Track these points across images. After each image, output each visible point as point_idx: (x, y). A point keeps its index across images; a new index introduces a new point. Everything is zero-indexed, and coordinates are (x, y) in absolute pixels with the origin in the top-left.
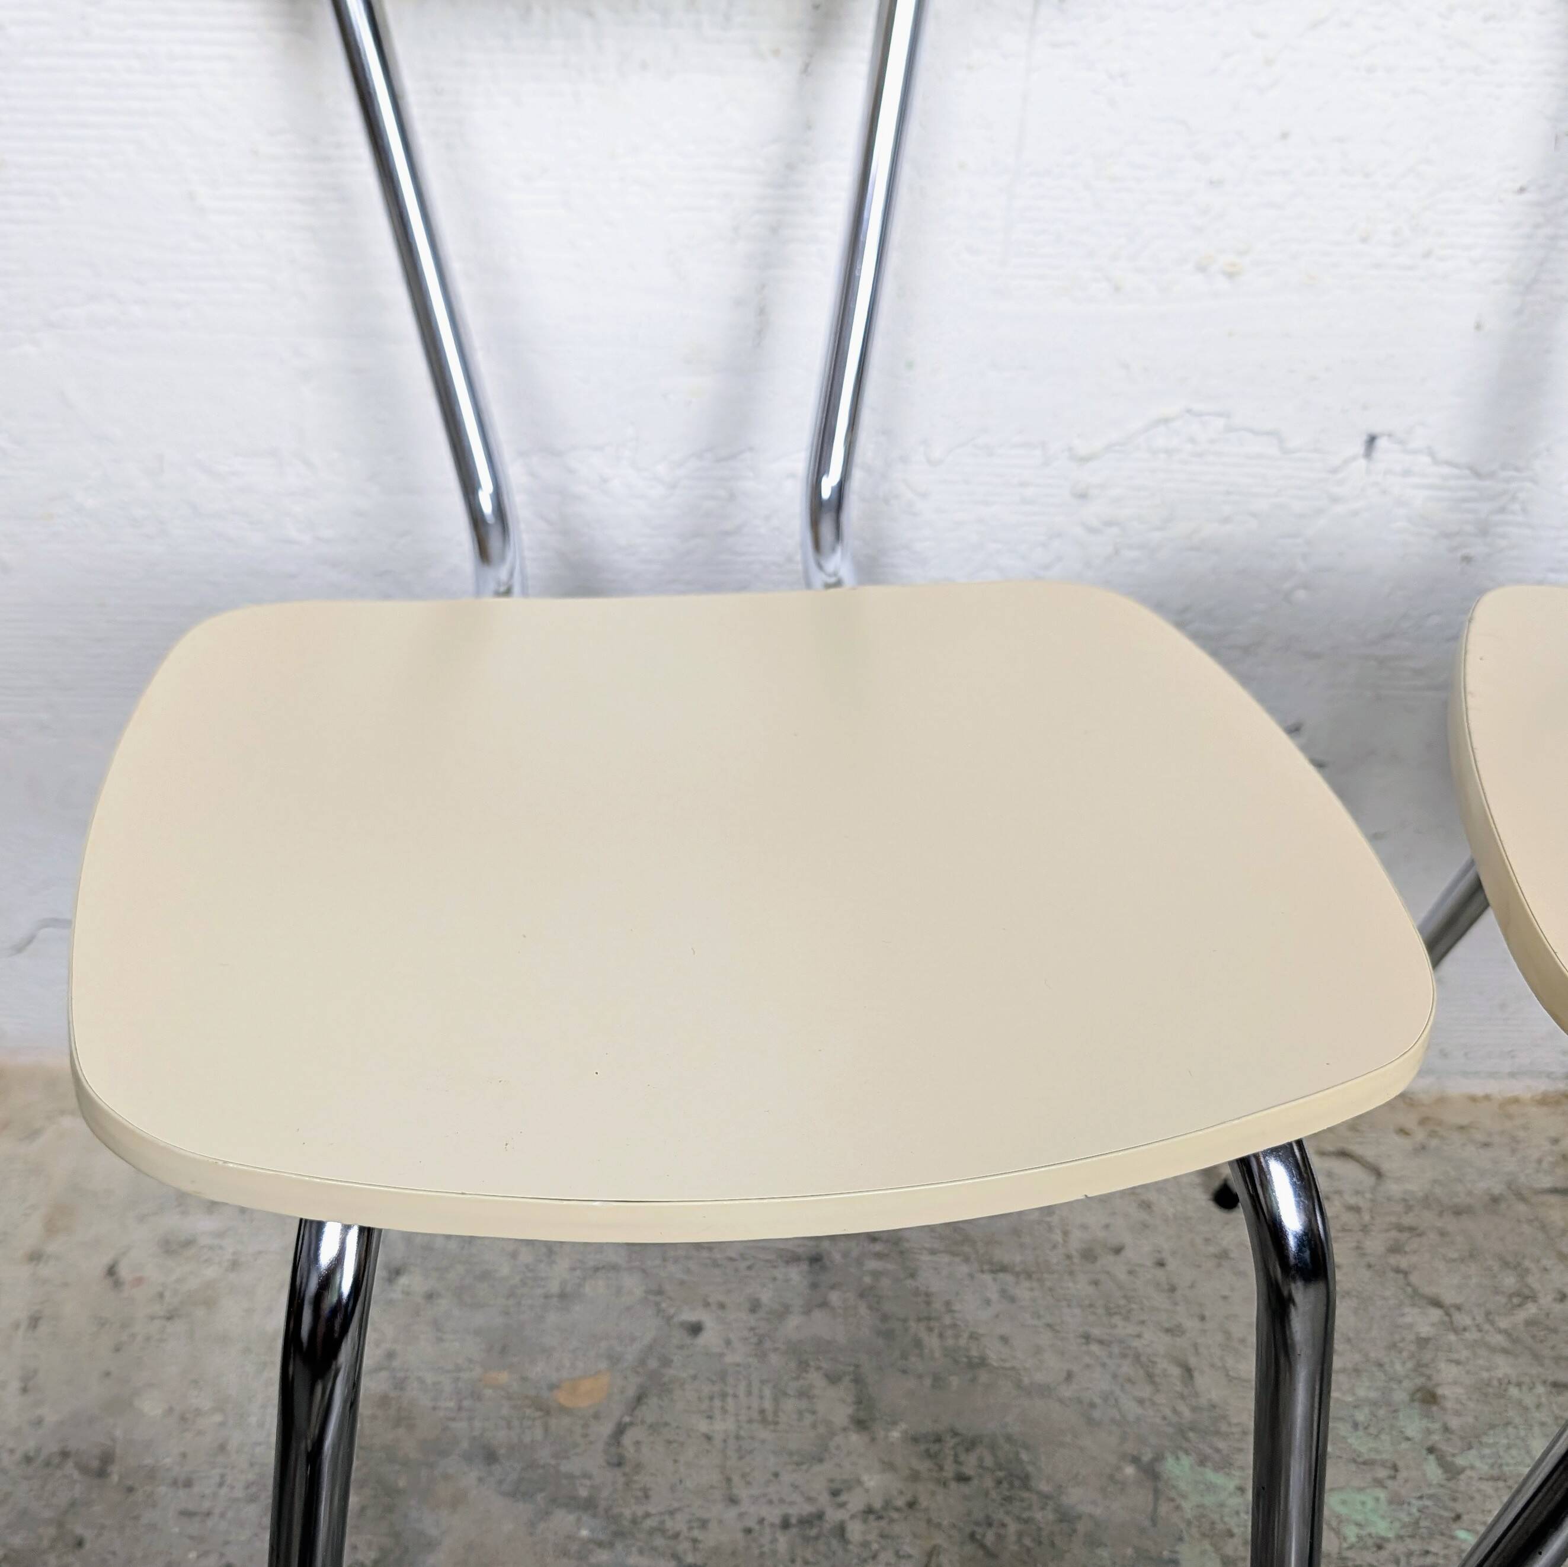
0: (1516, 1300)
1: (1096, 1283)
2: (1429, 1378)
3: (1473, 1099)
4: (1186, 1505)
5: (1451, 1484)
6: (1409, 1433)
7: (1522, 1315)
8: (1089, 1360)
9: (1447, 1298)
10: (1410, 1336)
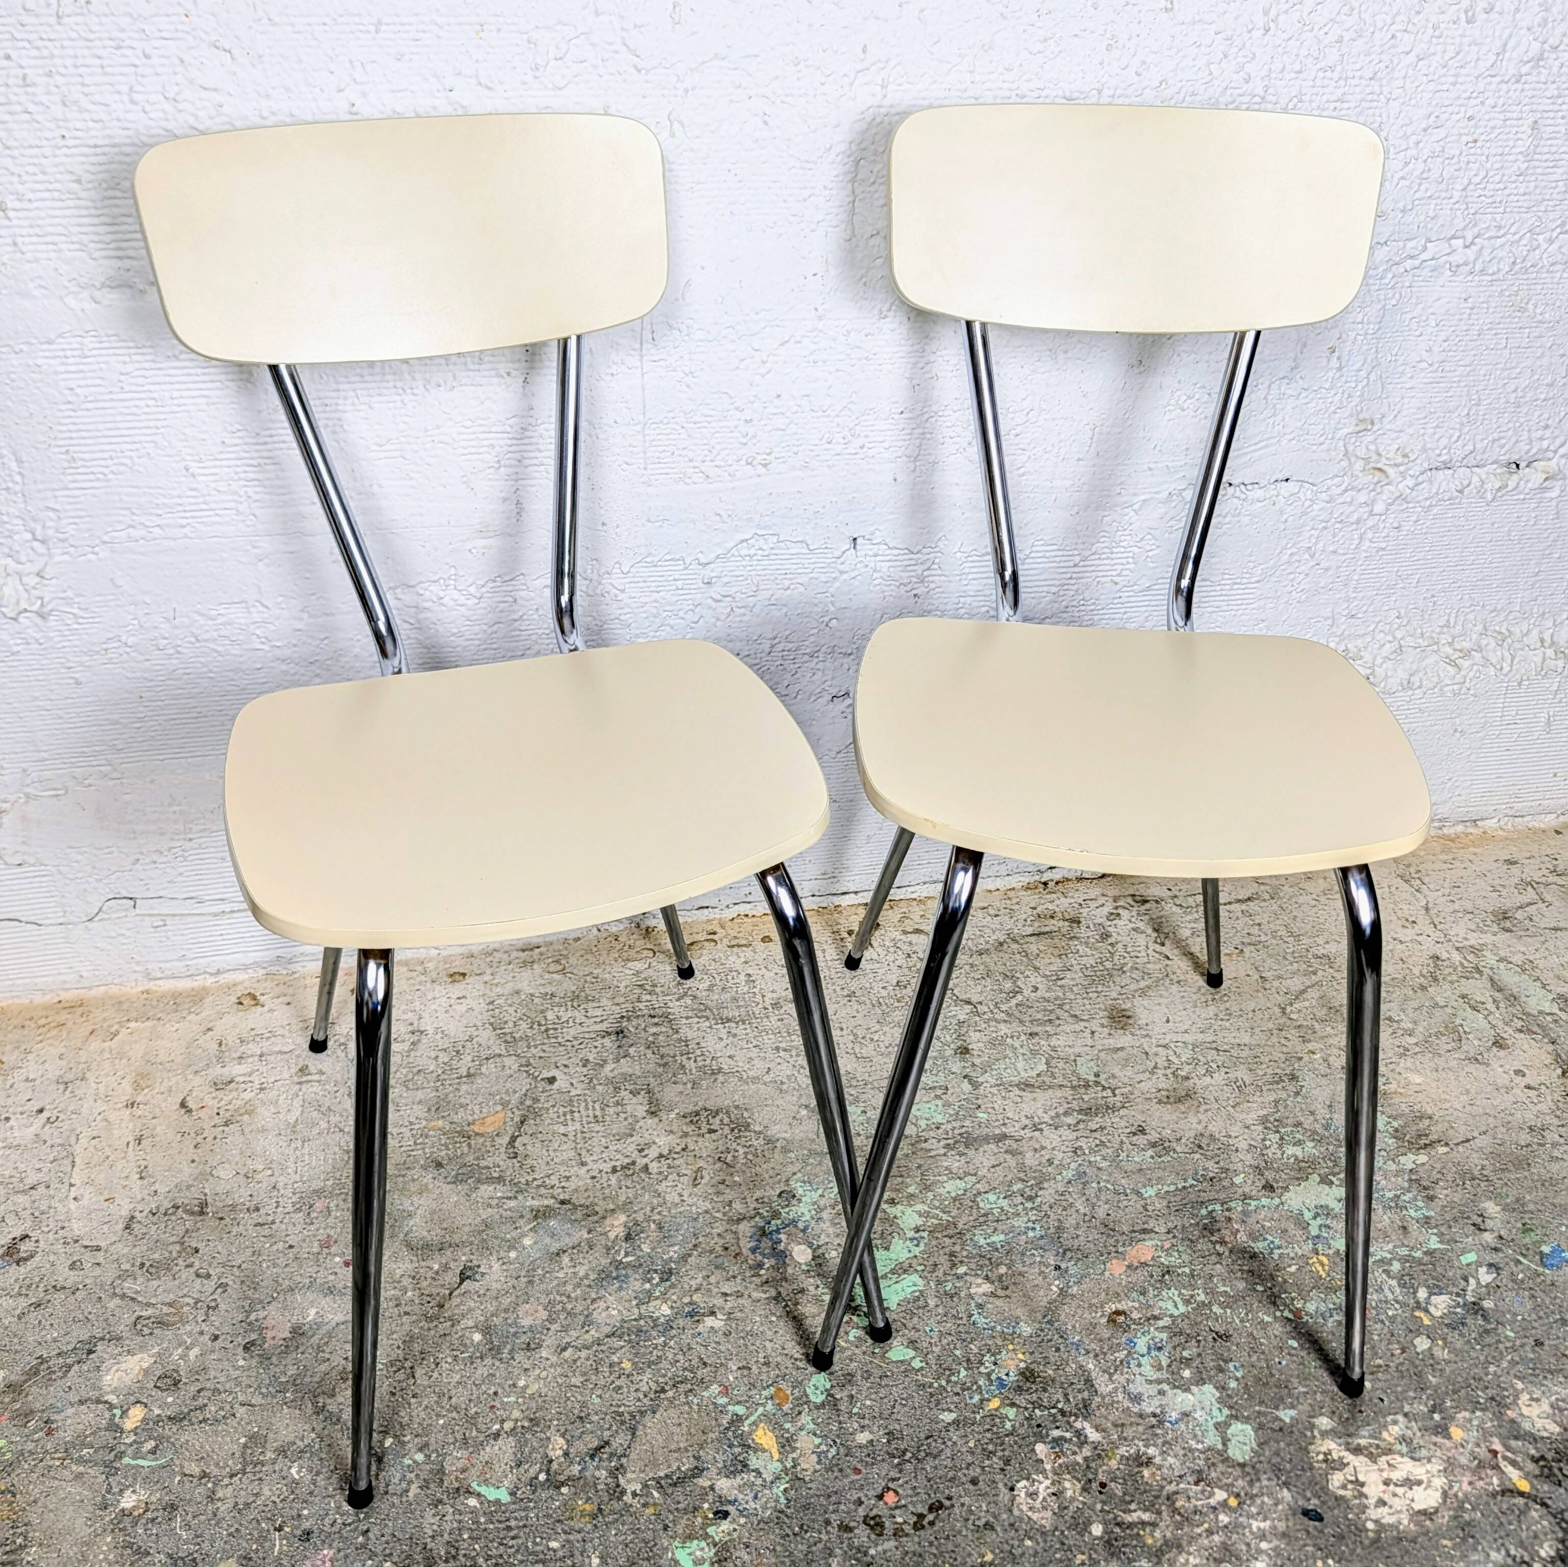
0: (1011, 995)
2: (965, 1041)
5: (975, 1092)
6: (954, 1070)
7: (1014, 1001)
8: (779, 1060)
9: (974, 999)
10: (955, 1022)
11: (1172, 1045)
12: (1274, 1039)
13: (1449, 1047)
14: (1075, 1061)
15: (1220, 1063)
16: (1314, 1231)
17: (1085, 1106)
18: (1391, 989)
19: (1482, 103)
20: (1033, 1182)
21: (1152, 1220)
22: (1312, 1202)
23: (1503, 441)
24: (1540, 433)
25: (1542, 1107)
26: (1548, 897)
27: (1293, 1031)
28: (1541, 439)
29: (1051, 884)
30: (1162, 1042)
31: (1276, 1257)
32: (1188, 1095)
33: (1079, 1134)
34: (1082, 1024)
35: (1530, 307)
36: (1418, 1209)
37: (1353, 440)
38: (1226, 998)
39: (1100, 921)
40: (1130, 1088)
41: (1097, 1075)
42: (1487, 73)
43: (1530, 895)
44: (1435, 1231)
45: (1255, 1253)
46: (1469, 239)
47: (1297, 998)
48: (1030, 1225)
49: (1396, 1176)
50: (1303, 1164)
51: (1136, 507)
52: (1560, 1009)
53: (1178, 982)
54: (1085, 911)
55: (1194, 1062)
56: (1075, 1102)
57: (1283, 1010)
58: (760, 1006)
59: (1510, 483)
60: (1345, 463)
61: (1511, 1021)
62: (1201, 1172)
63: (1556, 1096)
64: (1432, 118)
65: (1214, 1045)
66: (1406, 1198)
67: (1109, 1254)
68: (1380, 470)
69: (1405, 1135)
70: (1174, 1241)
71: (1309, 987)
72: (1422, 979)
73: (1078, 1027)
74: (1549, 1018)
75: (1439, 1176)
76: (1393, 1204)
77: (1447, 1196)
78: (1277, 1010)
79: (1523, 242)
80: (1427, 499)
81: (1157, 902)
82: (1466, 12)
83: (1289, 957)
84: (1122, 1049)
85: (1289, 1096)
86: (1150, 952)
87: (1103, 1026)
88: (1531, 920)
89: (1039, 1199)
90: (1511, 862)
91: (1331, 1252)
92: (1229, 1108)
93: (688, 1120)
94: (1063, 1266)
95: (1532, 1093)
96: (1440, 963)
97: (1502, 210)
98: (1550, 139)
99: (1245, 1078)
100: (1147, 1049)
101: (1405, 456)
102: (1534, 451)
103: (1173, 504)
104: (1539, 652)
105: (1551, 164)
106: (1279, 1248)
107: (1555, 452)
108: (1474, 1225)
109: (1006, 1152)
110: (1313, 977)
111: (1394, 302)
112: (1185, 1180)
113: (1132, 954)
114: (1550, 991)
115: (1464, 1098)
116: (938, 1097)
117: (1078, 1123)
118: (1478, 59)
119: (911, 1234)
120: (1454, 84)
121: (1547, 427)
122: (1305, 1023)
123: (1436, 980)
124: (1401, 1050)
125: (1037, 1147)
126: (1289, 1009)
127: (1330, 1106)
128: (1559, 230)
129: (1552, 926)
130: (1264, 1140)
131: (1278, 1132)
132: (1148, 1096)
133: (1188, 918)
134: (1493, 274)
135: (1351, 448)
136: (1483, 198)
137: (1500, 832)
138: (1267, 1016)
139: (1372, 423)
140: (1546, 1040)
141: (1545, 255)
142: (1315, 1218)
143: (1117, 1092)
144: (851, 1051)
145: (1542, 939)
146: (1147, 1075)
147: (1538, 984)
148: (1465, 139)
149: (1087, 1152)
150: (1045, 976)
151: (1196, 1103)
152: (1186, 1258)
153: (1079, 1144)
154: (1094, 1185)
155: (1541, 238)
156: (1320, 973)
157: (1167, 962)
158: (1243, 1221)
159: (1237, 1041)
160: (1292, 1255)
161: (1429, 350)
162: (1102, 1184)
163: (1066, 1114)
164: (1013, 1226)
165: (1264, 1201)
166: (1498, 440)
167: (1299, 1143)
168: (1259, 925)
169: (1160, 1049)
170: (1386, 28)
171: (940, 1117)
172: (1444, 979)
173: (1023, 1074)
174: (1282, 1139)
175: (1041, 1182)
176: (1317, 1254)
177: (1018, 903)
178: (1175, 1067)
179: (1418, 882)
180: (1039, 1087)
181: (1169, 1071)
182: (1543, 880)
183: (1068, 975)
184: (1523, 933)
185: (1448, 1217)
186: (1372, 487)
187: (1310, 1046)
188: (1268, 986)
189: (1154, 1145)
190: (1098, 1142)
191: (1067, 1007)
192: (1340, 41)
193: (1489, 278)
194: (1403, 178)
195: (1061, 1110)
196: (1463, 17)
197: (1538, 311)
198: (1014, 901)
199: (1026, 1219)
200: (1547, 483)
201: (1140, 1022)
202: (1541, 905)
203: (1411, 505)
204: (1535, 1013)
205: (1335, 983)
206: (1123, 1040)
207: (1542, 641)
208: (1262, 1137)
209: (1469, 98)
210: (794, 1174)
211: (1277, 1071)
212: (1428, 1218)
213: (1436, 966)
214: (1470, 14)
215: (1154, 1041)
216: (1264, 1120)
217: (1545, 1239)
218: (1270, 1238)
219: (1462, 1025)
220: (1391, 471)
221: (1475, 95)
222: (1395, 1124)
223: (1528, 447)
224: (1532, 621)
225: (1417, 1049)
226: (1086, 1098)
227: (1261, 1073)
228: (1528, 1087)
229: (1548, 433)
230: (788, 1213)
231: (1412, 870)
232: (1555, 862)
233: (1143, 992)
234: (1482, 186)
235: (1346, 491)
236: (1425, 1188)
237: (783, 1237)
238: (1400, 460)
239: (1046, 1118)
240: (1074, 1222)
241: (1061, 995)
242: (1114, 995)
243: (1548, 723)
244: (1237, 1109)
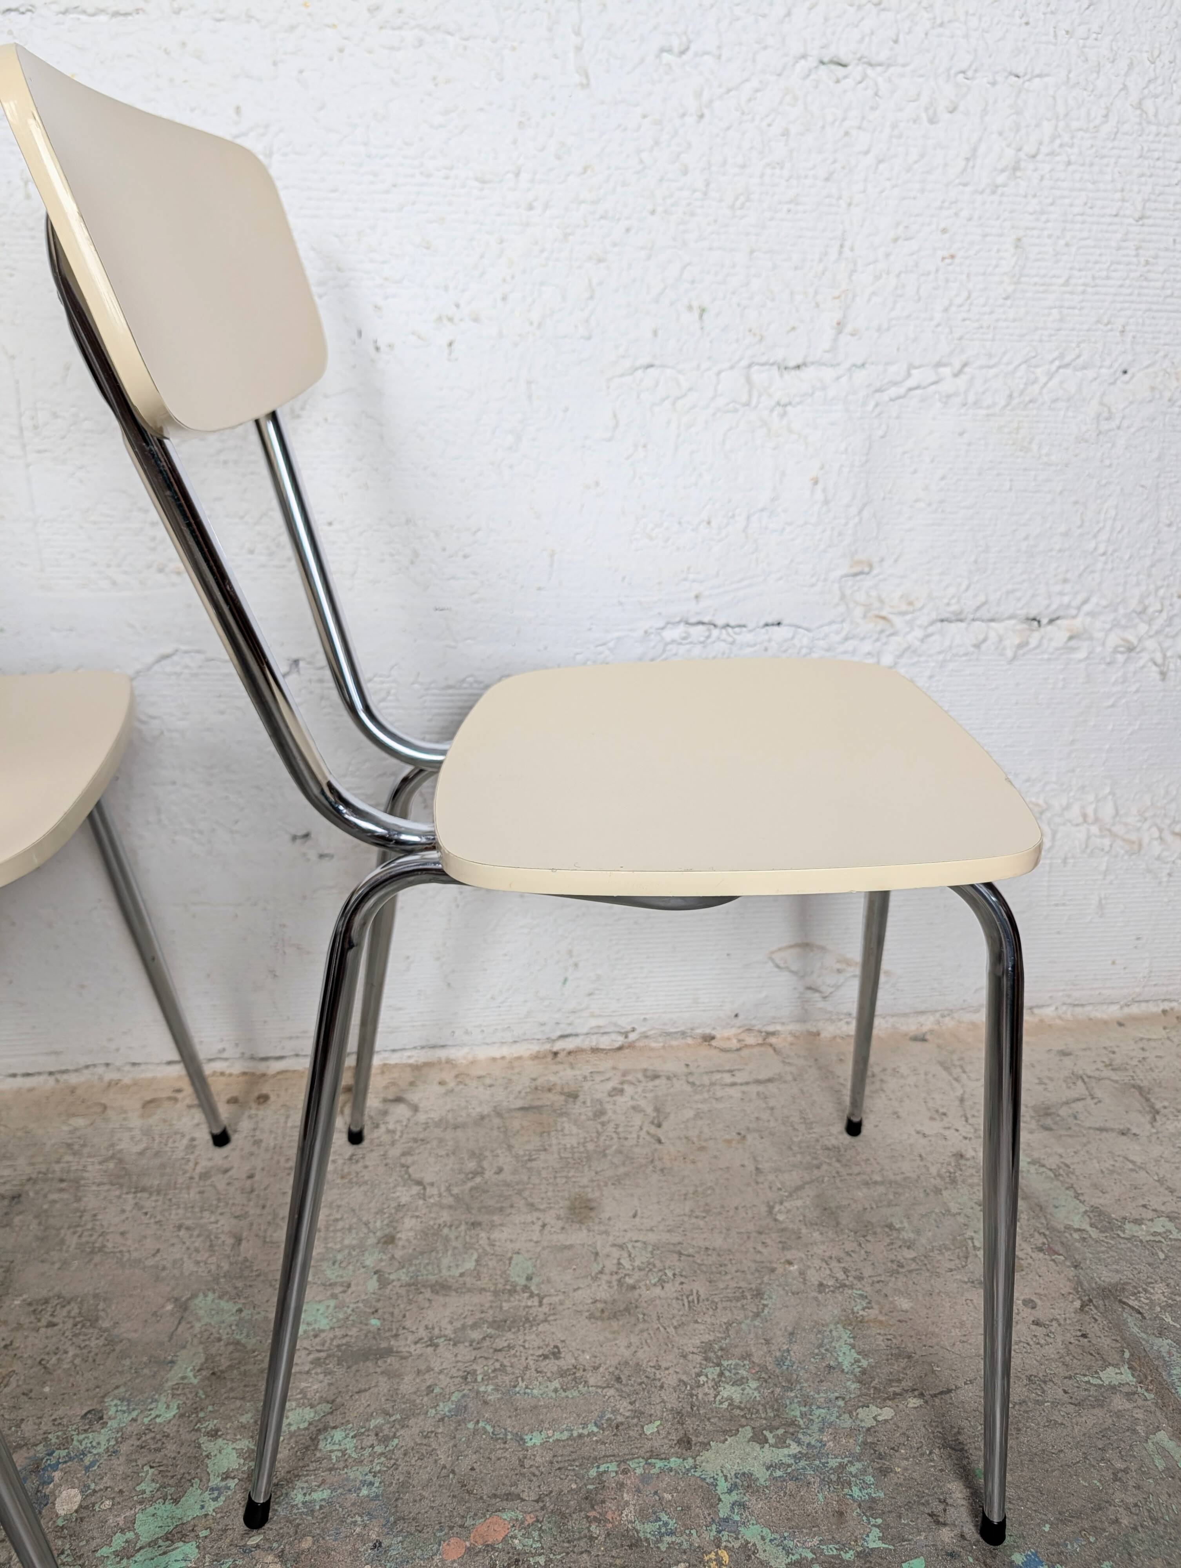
0: (470, 1176)
1: (201, 1192)
2: (395, 1228)
3: (494, 1059)
4: (198, 1325)
5: (380, 1292)
6: (367, 1263)
7: (470, 1184)
8: (175, 1241)
9: (428, 1179)
10: (394, 1204)
11: (630, 1246)
12: (750, 1245)
13: (951, 1265)
14: (511, 1259)
15: (677, 1271)
16: (723, 1511)
17: (500, 1317)
18: (900, 1190)
19: (956, 214)
20: (398, 1416)
21: (525, 1481)
22: (732, 1468)
23: (1018, 594)
24: (1058, 588)
25: (1050, 1351)
26: (1099, 1093)
27: (774, 1236)
28: (1061, 594)
29: (561, 1056)
30: (620, 1241)
31: (663, 1547)
32: (627, 1309)
33: (478, 1353)
34: (536, 1214)
35: (1034, 447)
36: (864, 1486)
37: (850, 583)
38: (709, 1192)
39: (598, 1096)
40: (561, 1297)
41: (529, 1278)
42: (957, 181)
43: (1080, 1089)
44: (879, 1521)
45: (639, 1540)
46: (957, 366)
47: (790, 1195)
48: (370, 1478)
49: (847, 1436)
50: (737, 1412)
51: (611, 644)
52: (1092, 1225)
53: (662, 1170)
54: (587, 1085)
55: (648, 1268)
56: (491, 1312)
57: (770, 1209)
58: (188, 1175)
59: (1031, 640)
60: (842, 608)
61: (1032, 1236)
62: (609, 1415)
63: (1069, 1337)
64: (901, 228)
65: (678, 1248)
66: (853, 1470)
67: (451, 1528)
68: (884, 618)
69: (873, 1379)
70: (540, 1514)
71: (808, 1183)
72: (938, 1180)
73: (529, 1218)
74: (1076, 1236)
75: (903, 1440)
76: (834, 1477)
77: (906, 1469)
78: (764, 1209)
79: (1019, 374)
80: (940, 653)
81: (669, 1078)
82: (926, 109)
83: (795, 1148)
84: (570, 1247)
85: (746, 1317)
86: (643, 1134)
87: (558, 1218)
88: (1075, 1118)
89: (396, 1441)
90: (1064, 1054)
91: (737, 1544)
92: (671, 1330)
93: (32, 1309)
94: (386, 1543)
95: (1040, 1331)
96: (962, 1162)
97: (990, 336)
98: (1038, 260)
99: (701, 1293)
100: (599, 1249)
101: (910, 603)
102: (1054, 606)
103: (652, 644)
104: (1083, 828)
105: (1041, 288)
106: (672, 1533)
107: (1079, 608)
108: (931, 1515)
109: (382, 1373)
110: (816, 1172)
111: (880, 433)
112: (585, 1425)
113: (622, 1135)
114: (1083, 1202)
115: (956, 1332)
116: (334, 1296)
117: (484, 1338)
118: (946, 165)
119: (215, 1481)
120: (922, 191)
121: (1065, 581)
122: (791, 1226)
123: (954, 1181)
124: (895, 1267)
125: (423, 1367)
126: (777, 1208)
127: (792, 1334)
128: (1057, 363)
129: (1097, 1126)
130: (698, 1375)
131: (719, 1365)
132: (580, 1308)
133: (698, 1097)
134: (988, 407)
135: (848, 592)
136: (968, 322)
137: (1058, 1022)
138: (750, 1215)
139: (871, 566)
140: (1068, 1263)
141: (1045, 391)
142: (730, 1491)
143: (545, 1301)
144: (261, 1234)
145: (1084, 1140)
146: (589, 1281)
147: (1071, 1193)
148: (940, 254)
149: (479, 1378)
150: (517, 1157)
151: (633, 1320)
152: (548, 1540)
153: (475, 1367)
154: (471, 1425)
155: (1039, 371)
156: (825, 1167)
157: (658, 1146)
158: (639, 1491)
159: (707, 1244)
160: (685, 1546)
161: (926, 488)
162: (481, 1424)
163: (474, 1326)
164: (347, 1479)
165: (674, 1462)
166: (1013, 591)
167: (739, 1382)
168: (772, 1109)
169: (614, 1249)
170: (837, 123)
171: (325, 1321)
172: (963, 1182)
173: (445, 1273)
174: (721, 1374)
175: (408, 1418)
176: (718, 1547)
177: (519, 1073)
178: (622, 1272)
179: (959, 1070)
180: (456, 1291)
181: (615, 1277)
182: (1097, 1074)
183: (543, 1156)
184: (1063, 1132)
185: (900, 1500)
186: (875, 636)
187: (789, 1255)
188: (760, 1179)
189: (562, 1374)
190: (497, 1365)
191: (526, 1194)
192: (786, 133)
193: (984, 412)
194: (874, 293)
195: (470, 1322)
196: (924, 116)
197: (1044, 451)
198: (516, 1070)
199: (367, 1469)
200: (1073, 643)
201: (602, 1216)
202: (1089, 1101)
203: (923, 659)
204: (1061, 1227)
205: (838, 1180)
206: (578, 1237)
207: (1085, 816)
208: (697, 1370)
209: (941, 208)
210: (117, 1387)
211: (743, 1284)
212: (873, 1500)
213: (958, 1166)
214: (931, 111)
215: (611, 1238)
216: (706, 1349)
217: (1020, 1541)
218: (665, 1518)
219: (972, 1239)
220: (898, 621)
221: (946, 204)
222: (864, 1363)
223: (1046, 602)
224: (1072, 794)
225: (913, 1266)
226: (506, 1306)
227: (721, 1285)
228: (1036, 1323)
229: (1067, 588)
230: (80, 1442)
231: (955, 1057)
232: (1112, 1056)
233: (618, 1181)
234: (965, 308)
235: (846, 639)
236: (881, 1457)
237: (57, 1475)
238: (904, 607)
239: (449, 1332)
240: (425, 1477)
241: (525, 1178)
242: (585, 1181)
243: (1101, 906)
244: (681, 1331)
